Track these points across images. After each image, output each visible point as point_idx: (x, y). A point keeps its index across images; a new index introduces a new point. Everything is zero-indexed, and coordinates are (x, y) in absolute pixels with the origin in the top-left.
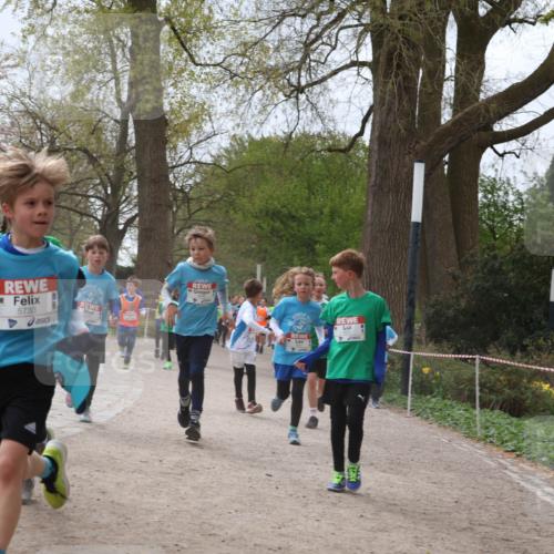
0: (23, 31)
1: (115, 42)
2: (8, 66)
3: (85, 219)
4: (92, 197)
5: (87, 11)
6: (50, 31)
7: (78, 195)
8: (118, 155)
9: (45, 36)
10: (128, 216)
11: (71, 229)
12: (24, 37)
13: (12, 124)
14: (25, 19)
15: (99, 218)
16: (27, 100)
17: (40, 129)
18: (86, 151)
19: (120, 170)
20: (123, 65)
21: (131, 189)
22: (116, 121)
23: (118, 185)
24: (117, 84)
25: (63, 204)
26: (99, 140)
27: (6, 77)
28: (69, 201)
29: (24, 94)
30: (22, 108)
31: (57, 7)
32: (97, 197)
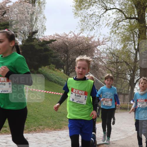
0: (110, 32)
1: (134, 33)
2: (106, 41)
3: (125, 80)
4: (127, 74)
5: (127, 25)
6: (117, 31)
7: (123, 74)
8: (134, 63)
9: (116, 33)
10: (137, 79)
11: (121, 83)
12: (111, 34)
13: (107, 56)
14: (111, 29)
15: (129, 80)
16: (111, 50)
17: (114, 57)
18: (126, 62)
19: (135, 67)
20: (136, 39)
21: (138, 72)
22: (134, 54)
23: (134, 71)
24: (134, 44)
25: (119, 76)
26: (129, 59)
27: (105, 44)
28: (121, 76)
29: (110, 48)
30: (109, 52)
31: (119, 25)
32: (128, 74)
